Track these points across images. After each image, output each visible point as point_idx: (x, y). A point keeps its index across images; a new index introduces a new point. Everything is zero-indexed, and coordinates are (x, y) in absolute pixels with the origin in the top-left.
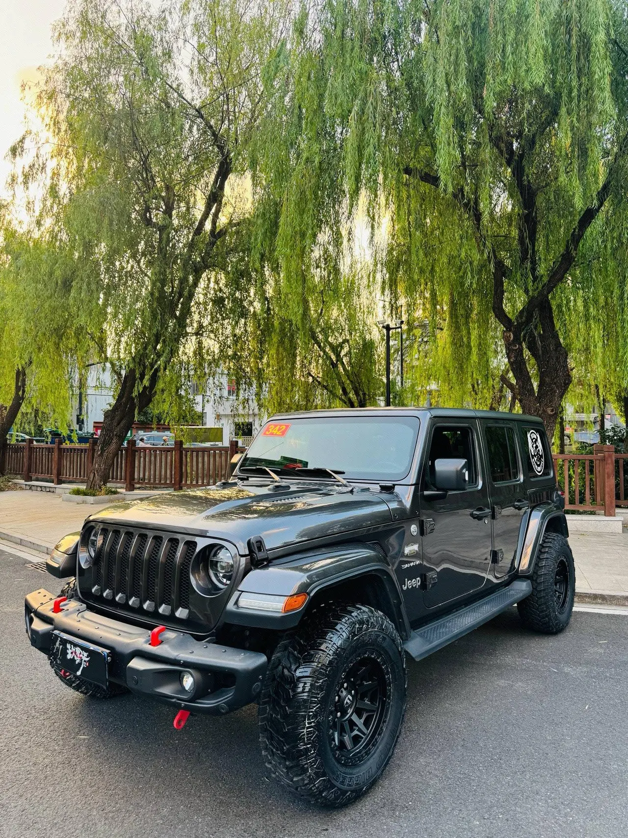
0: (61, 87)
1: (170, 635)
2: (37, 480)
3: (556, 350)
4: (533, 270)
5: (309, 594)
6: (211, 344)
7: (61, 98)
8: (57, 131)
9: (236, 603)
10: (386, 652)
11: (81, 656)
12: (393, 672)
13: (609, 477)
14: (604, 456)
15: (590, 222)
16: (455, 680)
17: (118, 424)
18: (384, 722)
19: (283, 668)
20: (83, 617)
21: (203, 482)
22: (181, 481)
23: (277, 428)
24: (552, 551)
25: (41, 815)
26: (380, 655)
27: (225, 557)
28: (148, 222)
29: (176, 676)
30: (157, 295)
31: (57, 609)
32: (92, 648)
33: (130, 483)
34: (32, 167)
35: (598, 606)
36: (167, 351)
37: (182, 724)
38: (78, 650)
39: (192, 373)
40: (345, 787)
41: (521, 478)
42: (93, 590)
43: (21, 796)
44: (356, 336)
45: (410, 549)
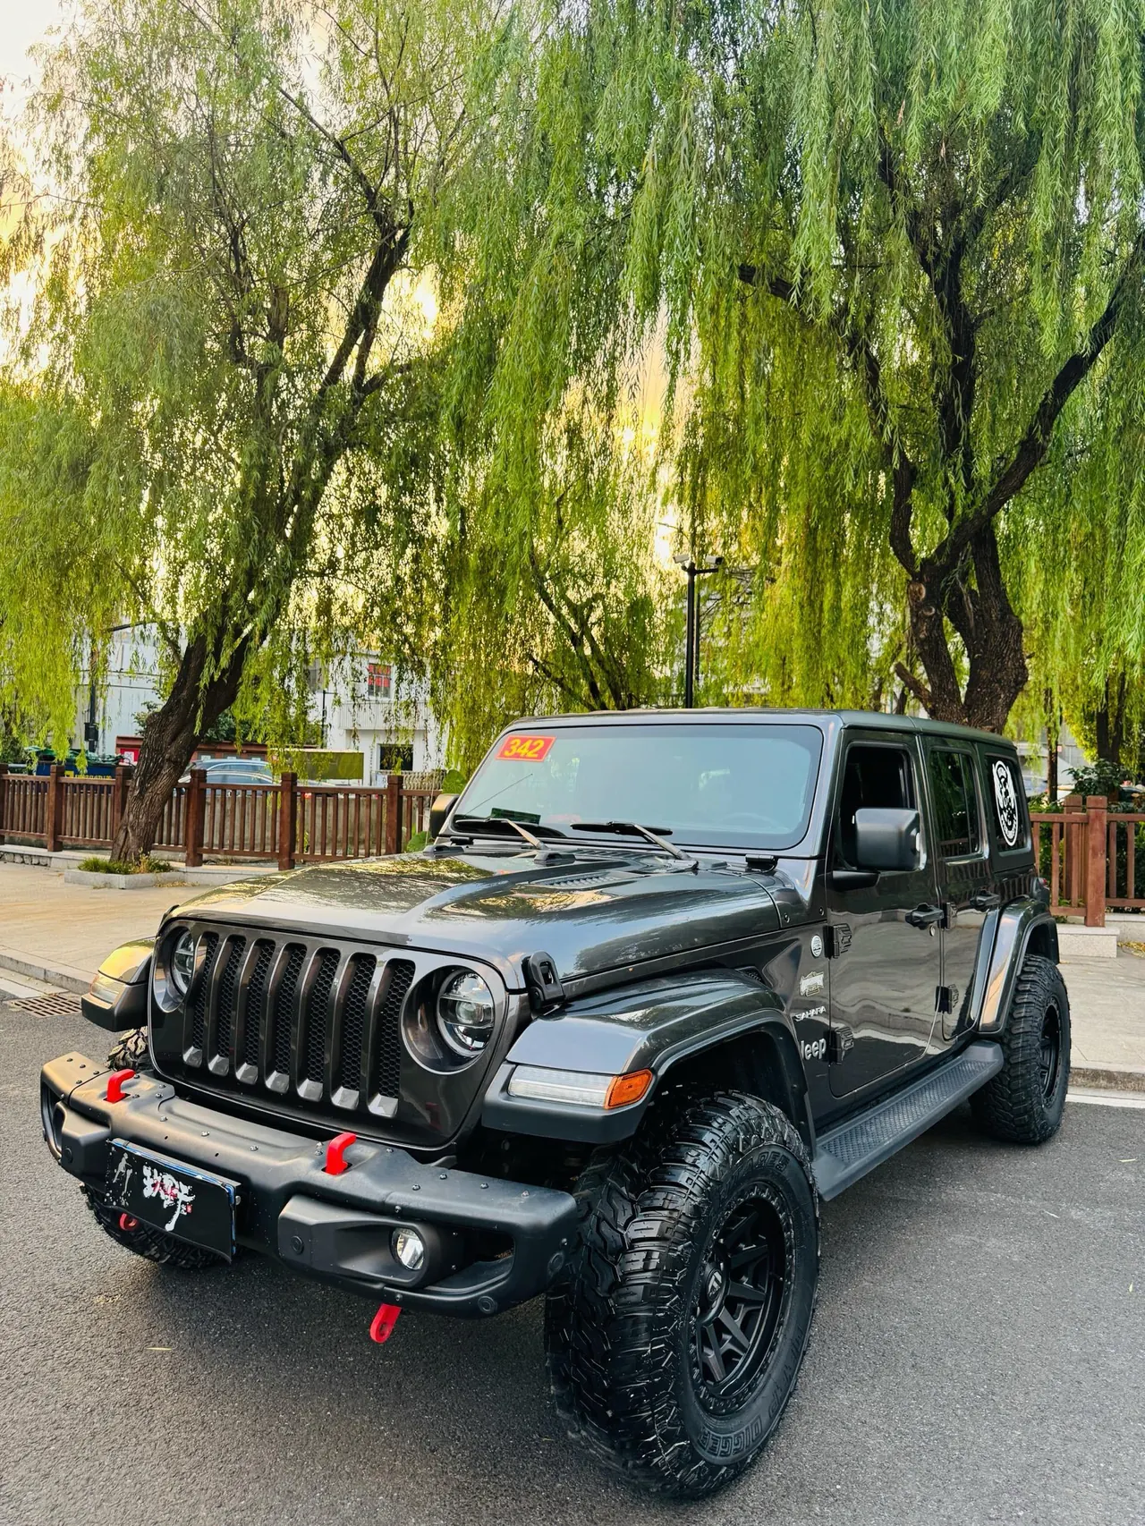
0: (75, 88)
1: (364, 1151)
2: (12, 842)
3: (1002, 620)
4: (968, 468)
5: (654, 1071)
6: (350, 594)
7: (72, 112)
8: (63, 171)
9: (505, 1088)
10: (787, 1185)
11: (175, 1191)
12: (798, 1225)
13: (1095, 854)
14: (1088, 817)
15: (1077, 383)
16: (870, 1233)
17: (174, 739)
18: (781, 1324)
19: (599, 1220)
20: (170, 1111)
21: (334, 853)
22: (292, 848)
23: (528, 744)
24: (1038, 989)
25: (90, 1517)
26: (776, 1192)
27: (470, 994)
28: (239, 357)
29: (382, 1238)
30: (252, 494)
31: (114, 1094)
32: (199, 1177)
33: (195, 852)
34: (15, 240)
35: (1102, 1092)
36: (269, 602)
37: (388, 1331)
38: (169, 1180)
39: (311, 648)
40: (718, 1459)
41: (985, 850)
42: (186, 1057)
43: (46, 1476)
44: (617, 589)
45: (810, 983)
